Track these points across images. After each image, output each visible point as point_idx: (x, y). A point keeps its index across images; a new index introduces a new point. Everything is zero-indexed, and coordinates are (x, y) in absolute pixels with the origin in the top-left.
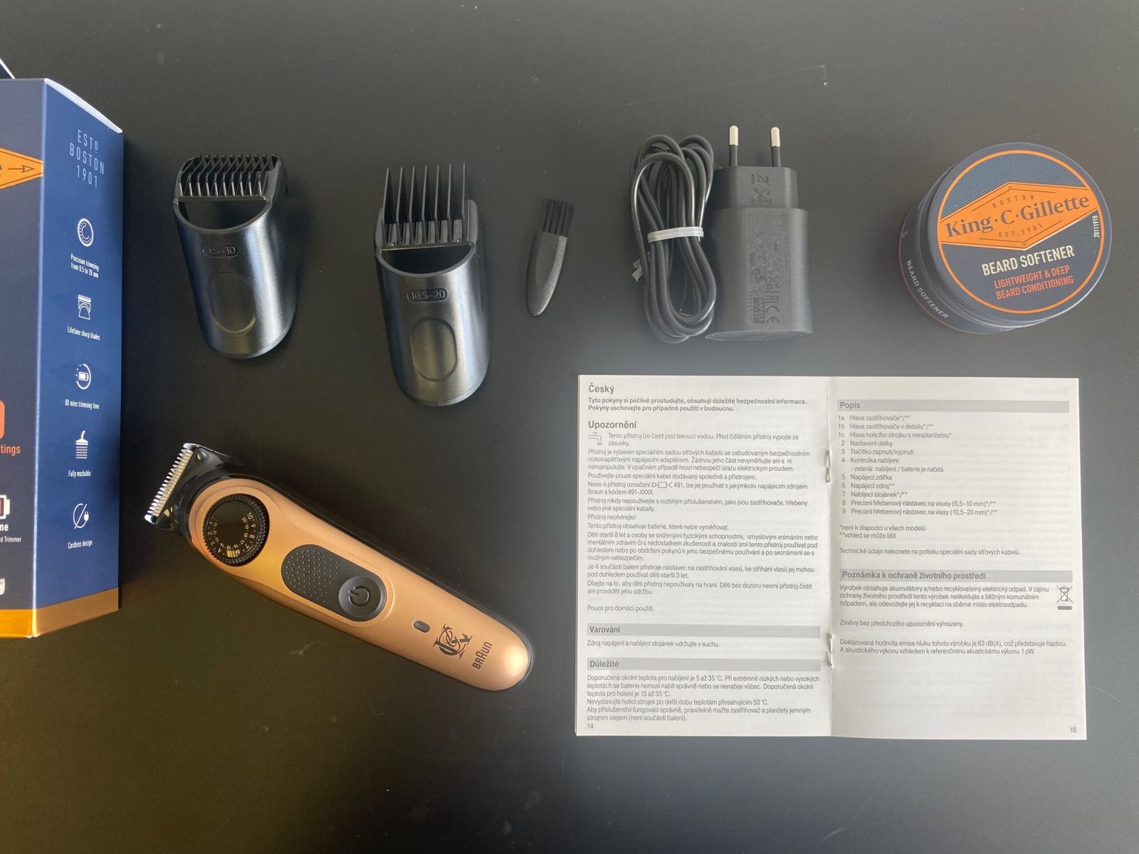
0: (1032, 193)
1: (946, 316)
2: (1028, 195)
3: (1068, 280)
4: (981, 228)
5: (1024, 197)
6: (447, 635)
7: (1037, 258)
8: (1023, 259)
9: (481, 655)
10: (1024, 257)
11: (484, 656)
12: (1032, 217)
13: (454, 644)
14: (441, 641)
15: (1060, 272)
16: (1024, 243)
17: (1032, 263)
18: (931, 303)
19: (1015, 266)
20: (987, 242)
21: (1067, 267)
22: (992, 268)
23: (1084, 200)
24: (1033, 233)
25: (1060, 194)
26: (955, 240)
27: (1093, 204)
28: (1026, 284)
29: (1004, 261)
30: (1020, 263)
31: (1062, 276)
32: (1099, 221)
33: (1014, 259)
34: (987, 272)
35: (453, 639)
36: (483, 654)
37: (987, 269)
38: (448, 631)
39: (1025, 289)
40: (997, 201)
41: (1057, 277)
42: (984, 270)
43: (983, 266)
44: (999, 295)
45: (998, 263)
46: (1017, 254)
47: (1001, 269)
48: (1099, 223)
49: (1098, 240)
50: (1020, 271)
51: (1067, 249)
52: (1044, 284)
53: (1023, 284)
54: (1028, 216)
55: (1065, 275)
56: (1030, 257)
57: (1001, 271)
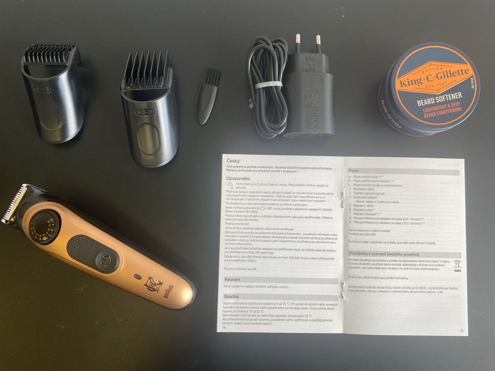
0: (442, 67)
1: (400, 127)
2: (439, 67)
3: (459, 109)
4: (417, 83)
5: (438, 69)
6: (151, 281)
7: (444, 98)
8: (437, 98)
9: (168, 291)
10: (438, 98)
11: (169, 292)
12: (442, 78)
13: (154, 286)
14: (148, 284)
15: (455, 105)
16: (438, 91)
17: (441, 100)
18: (393, 121)
19: (433, 102)
20: (420, 90)
21: (459, 103)
22: (422, 103)
23: (467, 70)
24: (442, 86)
25: (455, 67)
26: (404, 89)
27: (471, 72)
28: (438, 111)
29: (428, 99)
30: (436, 100)
31: (456, 107)
32: (474, 80)
33: (433, 98)
34: (419, 104)
35: (154, 283)
36: (169, 291)
37: (420, 103)
38: (151, 279)
39: (438, 113)
40: (424, 70)
41: (454, 107)
42: (418, 103)
43: (418, 101)
44: (426, 116)
45: (425, 100)
46: (434, 96)
47: (427, 103)
48: (474, 82)
49: (474, 90)
50: (436, 104)
51: (459, 94)
52: (447, 111)
53: (437, 111)
54: (440, 78)
55: (457, 107)
56: (441, 97)
57: (426, 104)
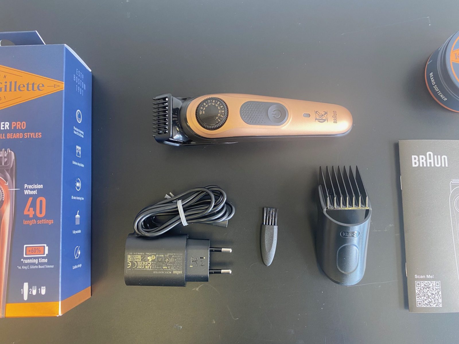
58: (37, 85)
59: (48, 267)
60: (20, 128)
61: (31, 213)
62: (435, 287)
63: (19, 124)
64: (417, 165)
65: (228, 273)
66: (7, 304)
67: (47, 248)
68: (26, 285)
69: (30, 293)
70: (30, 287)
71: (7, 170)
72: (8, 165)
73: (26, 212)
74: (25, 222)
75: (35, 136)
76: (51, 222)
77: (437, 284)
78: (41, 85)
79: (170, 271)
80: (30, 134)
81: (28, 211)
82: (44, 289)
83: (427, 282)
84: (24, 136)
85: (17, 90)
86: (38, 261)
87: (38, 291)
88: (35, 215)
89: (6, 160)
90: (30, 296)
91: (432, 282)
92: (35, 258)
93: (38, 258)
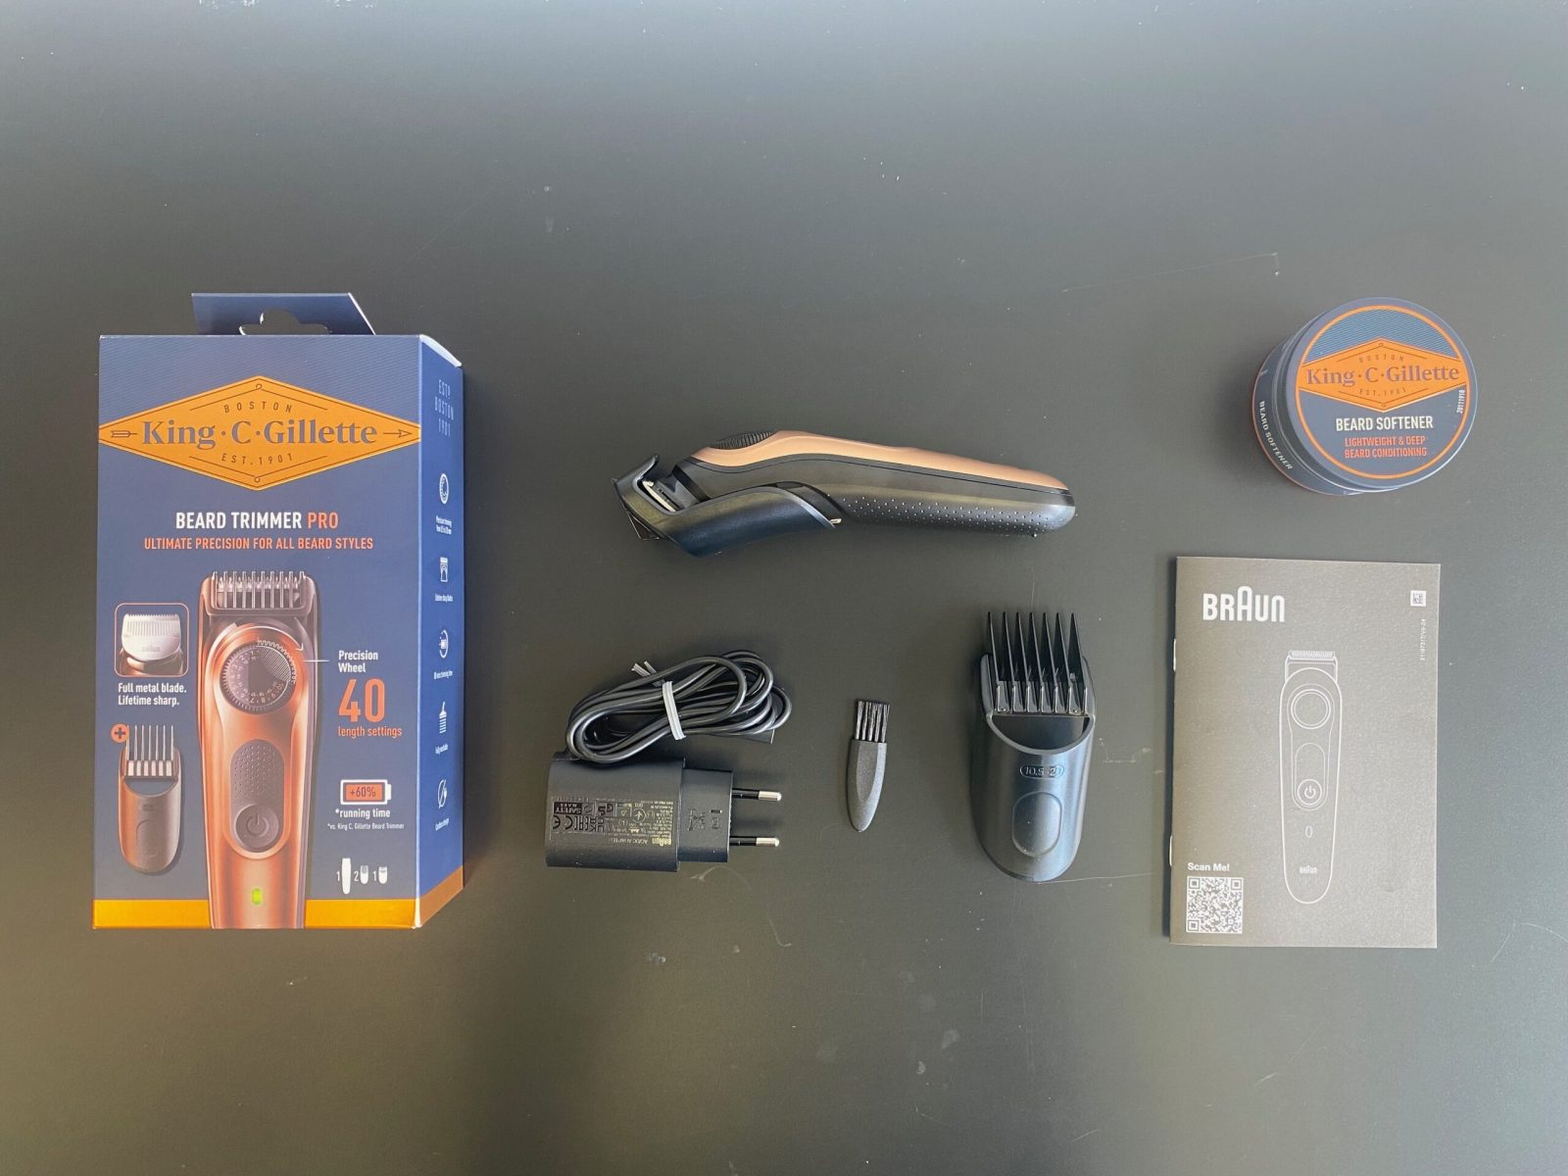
58: (361, 430)
59: (393, 826)
60: (326, 527)
61: (355, 713)
62: (1230, 891)
63: (323, 517)
64: (1214, 617)
65: (773, 846)
66: (308, 901)
67: (388, 788)
68: (346, 863)
69: (356, 880)
70: (355, 867)
71: (301, 619)
72: (303, 607)
73: (343, 711)
74: (343, 732)
75: (359, 545)
76: (396, 733)
77: (1236, 884)
78: (369, 431)
79: (645, 838)
80: (348, 542)
81: (348, 709)
82: (383, 872)
83: (1213, 879)
84: (334, 543)
85: (317, 439)
86: (371, 813)
87: (371, 876)
88: (362, 717)
89: (297, 596)
90: (355, 884)
91: (1225, 878)
92: (364, 808)
93: (371, 808)
